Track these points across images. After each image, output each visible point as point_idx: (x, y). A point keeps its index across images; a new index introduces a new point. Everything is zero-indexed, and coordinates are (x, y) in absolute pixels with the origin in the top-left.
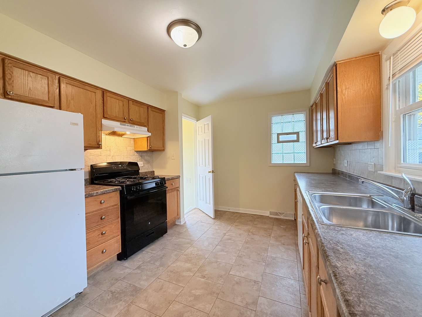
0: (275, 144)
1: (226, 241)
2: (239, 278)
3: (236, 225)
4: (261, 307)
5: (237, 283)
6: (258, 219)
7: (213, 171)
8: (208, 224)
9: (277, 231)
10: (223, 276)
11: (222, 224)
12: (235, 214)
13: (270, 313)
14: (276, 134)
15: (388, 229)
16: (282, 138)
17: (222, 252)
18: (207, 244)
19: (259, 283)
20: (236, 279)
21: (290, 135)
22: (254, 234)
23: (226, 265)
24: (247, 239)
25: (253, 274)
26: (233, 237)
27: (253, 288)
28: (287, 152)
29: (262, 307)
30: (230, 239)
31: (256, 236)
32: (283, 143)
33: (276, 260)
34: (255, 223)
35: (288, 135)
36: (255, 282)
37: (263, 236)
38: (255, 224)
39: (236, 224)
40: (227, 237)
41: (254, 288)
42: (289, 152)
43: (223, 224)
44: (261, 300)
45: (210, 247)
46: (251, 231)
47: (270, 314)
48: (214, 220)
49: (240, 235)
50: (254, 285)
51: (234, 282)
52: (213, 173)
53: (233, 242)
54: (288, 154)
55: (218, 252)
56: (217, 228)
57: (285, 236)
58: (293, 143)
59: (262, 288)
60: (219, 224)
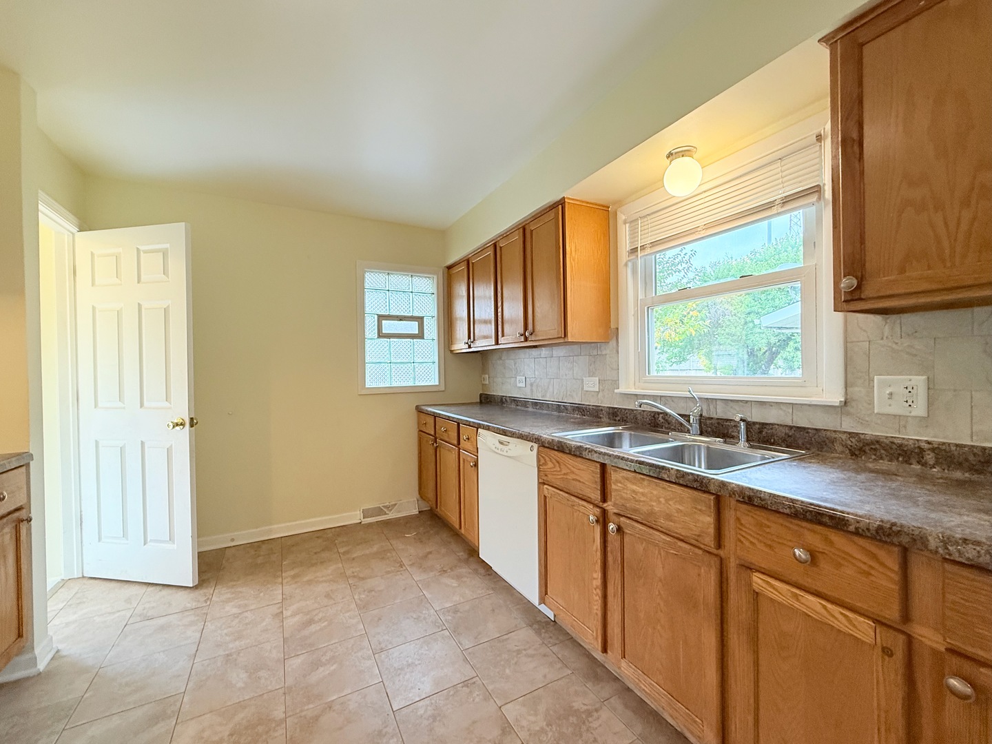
0: (371, 339)
1: (306, 632)
2: (427, 702)
3: (294, 577)
4: (523, 727)
5: (434, 718)
6: (340, 539)
7: (192, 419)
8: (187, 613)
9: (407, 549)
10: (385, 730)
11: (241, 592)
12: (259, 547)
13: (545, 723)
14: (376, 316)
15: (695, 466)
16: (388, 326)
17: (321, 669)
18: (244, 675)
19: (474, 680)
20: (421, 712)
21: (405, 322)
22: (363, 579)
23: (365, 697)
24: (356, 597)
25: (446, 671)
26: (314, 613)
27: (474, 700)
28: (399, 361)
29: (524, 723)
30: (310, 622)
31: (369, 580)
32: (391, 340)
33: (461, 610)
34: (341, 550)
35: (401, 320)
36: (465, 683)
37: (388, 572)
38: (344, 553)
39: (292, 573)
40: (297, 619)
41: (477, 700)
42: (404, 360)
43: (243, 589)
44: (511, 712)
45: (266, 679)
46: (349, 573)
47: (547, 725)
48: (202, 592)
49: (328, 596)
50: (471, 692)
51: (426, 722)
52: (192, 426)
53: (326, 623)
54: (402, 365)
55: (304, 676)
56: (235, 611)
57: (430, 553)
58: (412, 340)
59: (490, 688)
60: (229, 596)
